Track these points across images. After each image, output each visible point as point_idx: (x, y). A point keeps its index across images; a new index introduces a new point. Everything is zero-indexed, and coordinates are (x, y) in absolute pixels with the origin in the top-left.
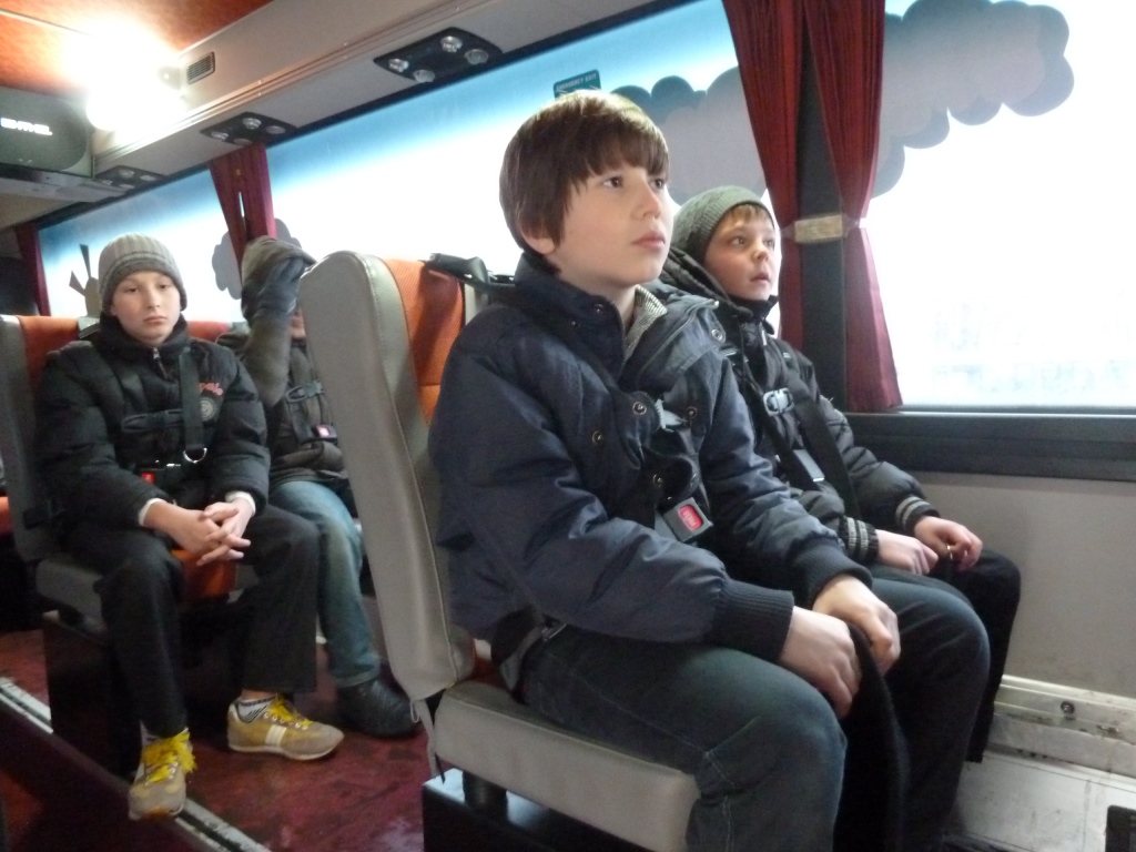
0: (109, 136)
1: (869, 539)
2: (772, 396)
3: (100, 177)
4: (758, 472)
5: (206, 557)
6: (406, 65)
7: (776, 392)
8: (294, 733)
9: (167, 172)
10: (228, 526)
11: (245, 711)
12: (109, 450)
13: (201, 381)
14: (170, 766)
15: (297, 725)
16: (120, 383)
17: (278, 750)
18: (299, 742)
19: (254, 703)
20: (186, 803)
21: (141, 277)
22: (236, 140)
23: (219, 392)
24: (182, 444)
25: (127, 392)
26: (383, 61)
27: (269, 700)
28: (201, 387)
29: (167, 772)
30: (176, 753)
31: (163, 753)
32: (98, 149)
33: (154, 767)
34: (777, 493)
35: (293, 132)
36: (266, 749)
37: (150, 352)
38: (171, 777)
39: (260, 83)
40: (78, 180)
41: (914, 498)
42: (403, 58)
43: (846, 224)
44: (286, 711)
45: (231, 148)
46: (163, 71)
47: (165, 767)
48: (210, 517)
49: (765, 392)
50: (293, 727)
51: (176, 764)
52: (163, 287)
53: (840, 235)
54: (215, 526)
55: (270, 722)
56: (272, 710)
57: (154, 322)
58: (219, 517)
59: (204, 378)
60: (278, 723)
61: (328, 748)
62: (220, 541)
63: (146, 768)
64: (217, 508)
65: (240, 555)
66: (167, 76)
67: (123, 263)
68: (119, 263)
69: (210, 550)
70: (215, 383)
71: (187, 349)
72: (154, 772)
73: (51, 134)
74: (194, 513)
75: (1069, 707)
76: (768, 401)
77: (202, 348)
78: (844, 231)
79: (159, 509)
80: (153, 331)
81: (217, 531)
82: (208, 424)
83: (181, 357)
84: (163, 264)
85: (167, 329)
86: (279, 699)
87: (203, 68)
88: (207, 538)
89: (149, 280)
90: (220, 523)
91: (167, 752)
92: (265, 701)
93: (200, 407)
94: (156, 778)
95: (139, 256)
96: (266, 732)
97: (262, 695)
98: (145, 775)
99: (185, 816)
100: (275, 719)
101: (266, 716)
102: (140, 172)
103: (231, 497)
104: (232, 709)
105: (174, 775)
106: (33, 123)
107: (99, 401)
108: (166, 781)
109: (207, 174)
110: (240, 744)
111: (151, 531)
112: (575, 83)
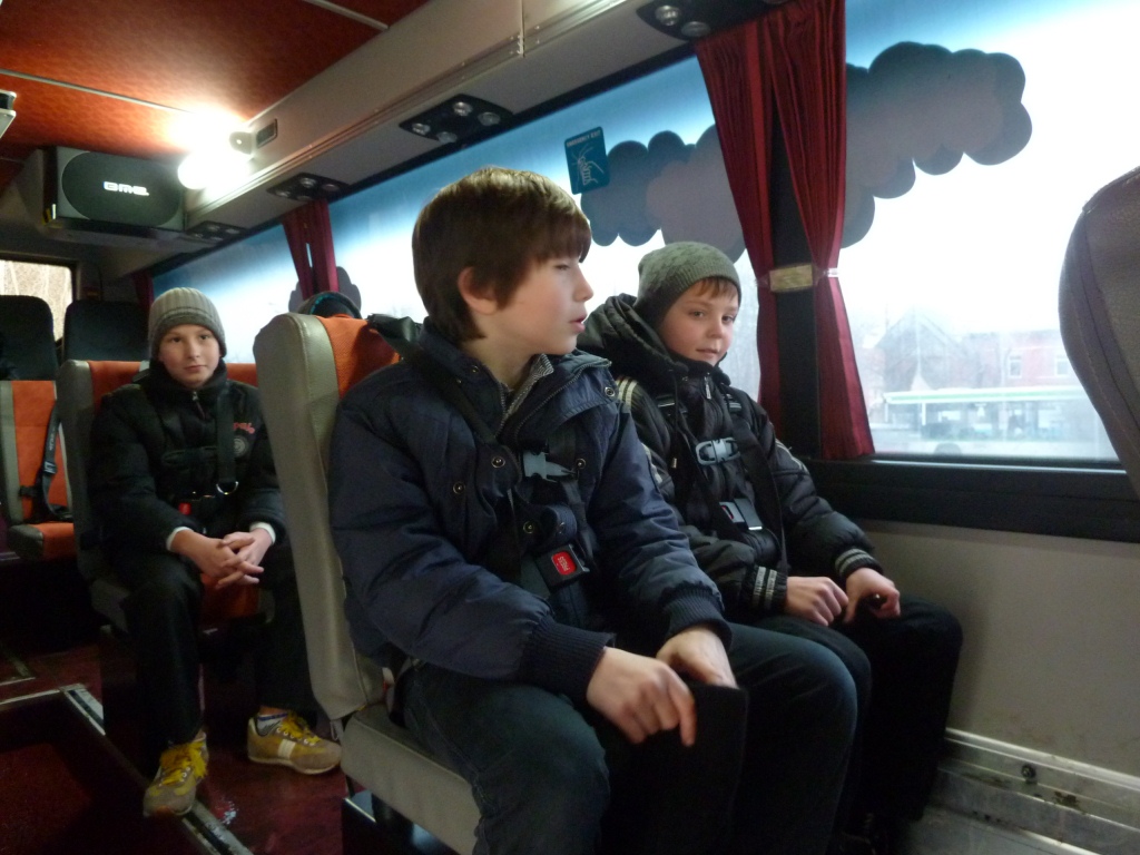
0: (198, 194)
1: (775, 589)
2: (710, 445)
3: (190, 231)
4: (652, 520)
5: (222, 581)
6: (427, 128)
7: (715, 443)
8: (302, 748)
9: (248, 225)
10: (243, 554)
11: (262, 725)
12: (149, 482)
13: (235, 421)
14: (183, 771)
15: (306, 741)
16: (161, 421)
17: (289, 763)
18: (306, 757)
19: (269, 718)
20: (195, 806)
21: (182, 330)
22: (299, 197)
23: (252, 431)
24: (215, 478)
25: (167, 431)
26: (407, 125)
27: (283, 715)
28: (235, 426)
29: (179, 776)
30: (190, 760)
31: (178, 758)
32: (190, 206)
33: (169, 770)
34: (666, 542)
35: (347, 190)
36: (280, 761)
37: (189, 395)
38: (182, 780)
39: (311, 146)
40: (175, 235)
41: (855, 551)
42: (424, 123)
43: (814, 274)
44: (296, 727)
45: (295, 204)
46: (235, 137)
47: (178, 772)
48: (228, 545)
49: (700, 441)
50: (301, 743)
51: (189, 769)
52: (203, 337)
53: (810, 284)
54: (231, 553)
55: (281, 737)
56: (284, 726)
57: (195, 369)
58: (235, 545)
59: (239, 418)
60: (288, 738)
61: (330, 765)
62: (236, 567)
63: (163, 770)
64: (237, 536)
65: (256, 580)
66: (239, 142)
67: (169, 317)
68: (165, 316)
69: (226, 575)
70: (248, 422)
71: (226, 392)
72: (168, 775)
73: (147, 194)
74: (214, 541)
75: (1030, 772)
76: (702, 450)
77: (239, 391)
78: (814, 279)
79: (185, 536)
80: (194, 377)
81: (232, 558)
82: (239, 460)
83: (219, 399)
84: (204, 318)
85: (206, 374)
86: (293, 715)
87: (267, 135)
88: (223, 564)
89: (190, 332)
90: (236, 551)
91: (184, 757)
92: (278, 716)
93: (233, 444)
94: (170, 780)
95: (182, 311)
96: (277, 746)
97: (277, 711)
98: (162, 777)
99: (192, 817)
100: (286, 734)
101: (278, 731)
102: (224, 226)
103: (253, 527)
104: (251, 722)
105: (186, 779)
106: (132, 185)
107: (142, 437)
108: (177, 784)
109: (280, 228)
110: (258, 755)
111: (177, 556)
112: (583, 139)
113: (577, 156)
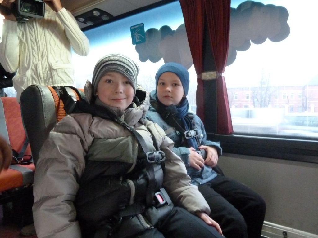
2: (189, 132)
7: (191, 131)
42: (82, 17)
49: (186, 131)
75: (285, 233)
76: (187, 134)
78: (217, 77)
112: (137, 27)
113: (135, 32)
